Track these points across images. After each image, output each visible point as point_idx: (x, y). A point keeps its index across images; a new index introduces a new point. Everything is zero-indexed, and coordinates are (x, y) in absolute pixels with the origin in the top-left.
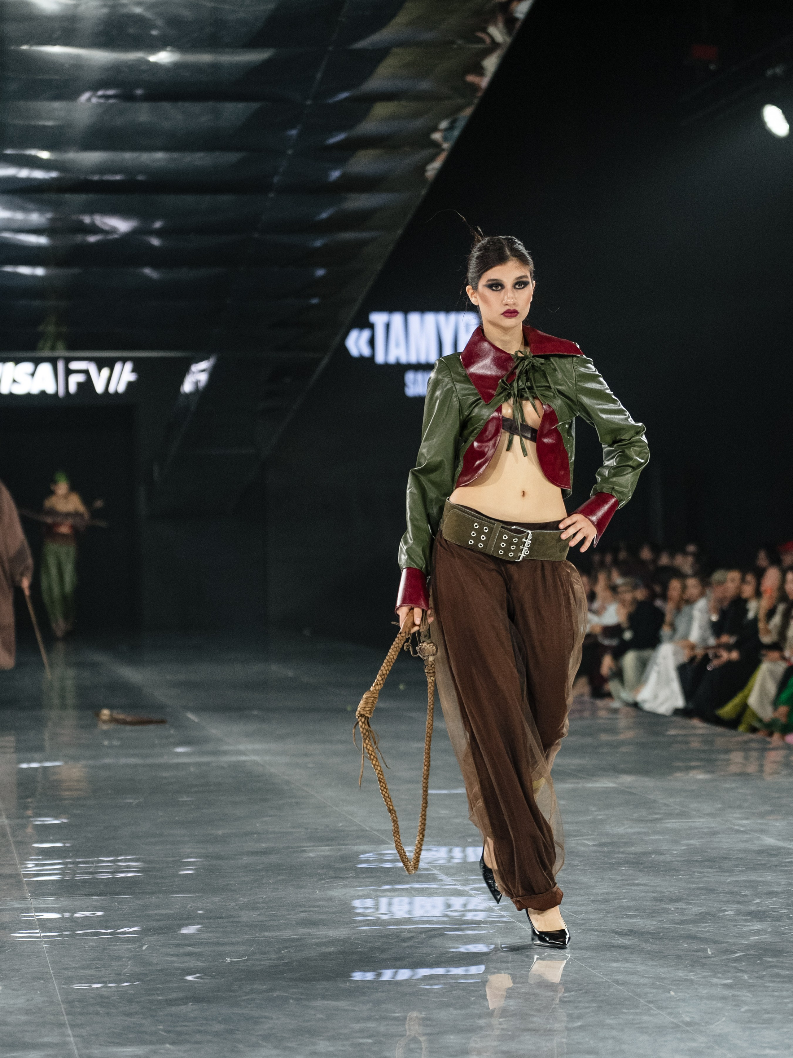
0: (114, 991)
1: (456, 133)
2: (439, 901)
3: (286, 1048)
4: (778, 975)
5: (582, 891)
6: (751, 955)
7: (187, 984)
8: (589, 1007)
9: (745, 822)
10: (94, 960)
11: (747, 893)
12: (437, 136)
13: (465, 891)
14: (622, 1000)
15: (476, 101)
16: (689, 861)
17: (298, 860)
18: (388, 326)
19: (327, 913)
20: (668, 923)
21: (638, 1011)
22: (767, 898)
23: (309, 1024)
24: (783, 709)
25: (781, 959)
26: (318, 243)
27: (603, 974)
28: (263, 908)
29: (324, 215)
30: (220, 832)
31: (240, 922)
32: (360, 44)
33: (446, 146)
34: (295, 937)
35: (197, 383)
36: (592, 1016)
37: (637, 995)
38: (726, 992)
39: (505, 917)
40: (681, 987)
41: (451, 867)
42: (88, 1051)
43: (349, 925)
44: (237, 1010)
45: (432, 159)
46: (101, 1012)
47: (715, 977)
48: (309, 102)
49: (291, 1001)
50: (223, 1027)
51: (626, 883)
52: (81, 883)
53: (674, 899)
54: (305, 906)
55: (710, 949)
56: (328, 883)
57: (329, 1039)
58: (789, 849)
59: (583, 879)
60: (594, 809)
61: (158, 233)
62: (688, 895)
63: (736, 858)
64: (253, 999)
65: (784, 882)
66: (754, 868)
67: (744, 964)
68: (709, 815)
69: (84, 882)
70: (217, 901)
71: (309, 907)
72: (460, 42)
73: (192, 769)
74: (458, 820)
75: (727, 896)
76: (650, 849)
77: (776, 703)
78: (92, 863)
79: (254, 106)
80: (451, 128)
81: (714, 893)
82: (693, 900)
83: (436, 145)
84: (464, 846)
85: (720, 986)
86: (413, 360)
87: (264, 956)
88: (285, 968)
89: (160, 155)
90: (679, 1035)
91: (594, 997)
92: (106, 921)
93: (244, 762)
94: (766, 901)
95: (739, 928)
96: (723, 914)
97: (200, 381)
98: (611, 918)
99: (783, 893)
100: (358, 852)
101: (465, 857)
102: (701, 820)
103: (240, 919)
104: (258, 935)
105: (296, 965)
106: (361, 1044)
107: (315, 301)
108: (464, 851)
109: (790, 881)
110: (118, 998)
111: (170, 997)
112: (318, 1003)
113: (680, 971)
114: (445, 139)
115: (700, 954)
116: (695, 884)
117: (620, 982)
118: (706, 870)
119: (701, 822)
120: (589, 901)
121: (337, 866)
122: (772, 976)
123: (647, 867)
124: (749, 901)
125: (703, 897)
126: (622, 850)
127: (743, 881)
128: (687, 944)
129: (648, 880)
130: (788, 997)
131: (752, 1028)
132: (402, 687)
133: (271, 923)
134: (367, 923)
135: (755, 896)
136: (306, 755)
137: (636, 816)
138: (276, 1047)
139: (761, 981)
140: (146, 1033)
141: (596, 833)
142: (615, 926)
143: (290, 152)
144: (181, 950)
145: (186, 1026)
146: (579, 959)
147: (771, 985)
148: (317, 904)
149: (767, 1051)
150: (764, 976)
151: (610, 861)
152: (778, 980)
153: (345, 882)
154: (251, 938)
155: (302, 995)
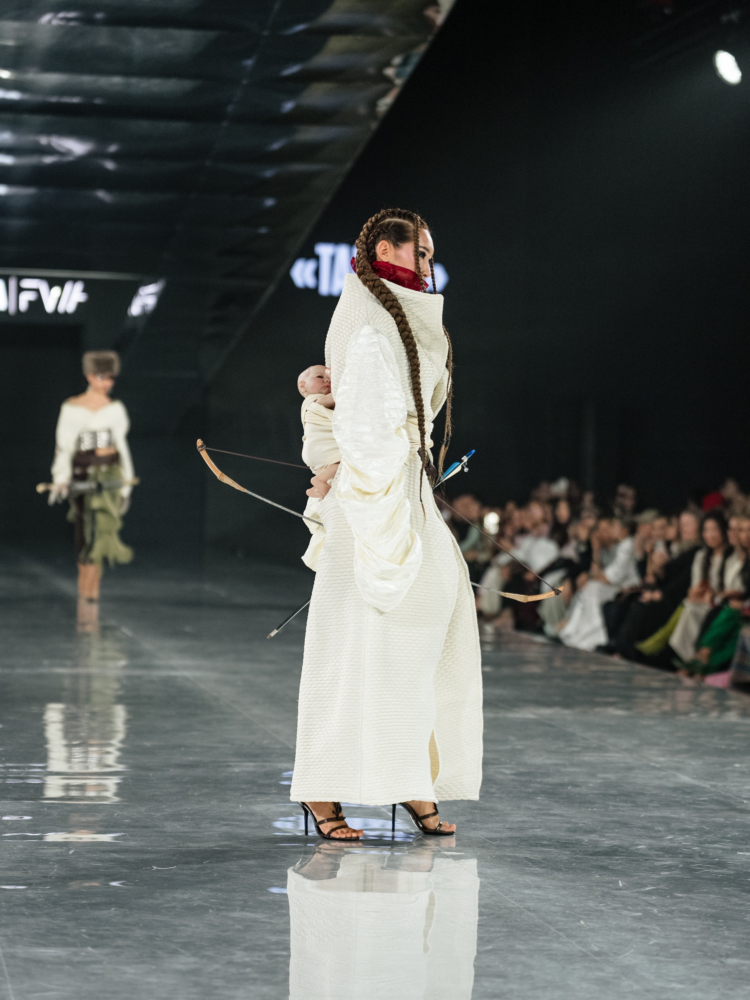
0: (40, 894)
1: (409, 69)
3: (203, 957)
4: (687, 911)
5: (498, 818)
6: (661, 889)
7: (112, 890)
8: (500, 932)
9: (662, 759)
10: (22, 862)
11: (660, 828)
12: (390, 72)
14: (532, 927)
15: (430, 38)
16: (604, 795)
17: (224, 774)
19: (250, 827)
20: (581, 853)
21: (548, 938)
22: (681, 835)
23: (228, 933)
24: (705, 651)
25: (691, 895)
26: (269, 174)
27: (515, 900)
28: (187, 819)
29: (276, 146)
31: (165, 832)
33: (399, 82)
34: (217, 848)
35: (144, 307)
36: (502, 940)
37: (547, 923)
38: (635, 925)
40: (591, 917)
42: (12, 950)
43: (270, 841)
44: (158, 917)
45: (384, 94)
46: (26, 913)
47: (626, 910)
48: (266, 33)
49: (211, 911)
50: (144, 932)
51: (541, 812)
52: (13, 787)
53: (588, 831)
54: (227, 820)
55: (622, 882)
56: (251, 798)
57: (245, 949)
58: (704, 788)
59: (500, 806)
60: (513, 738)
61: (113, 157)
62: (601, 827)
63: (650, 794)
64: (174, 907)
65: (697, 820)
66: (668, 804)
67: (654, 898)
68: (626, 750)
69: (15, 786)
70: (143, 810)
71: (233, 820)
75: (640, 831)
76: (566, 780)
77: (698, 645)
78: (24, 768)
79: (212, 34)
80: (404, 63)
81: (627, 827)
82: (606, 833)
83: (388, 81)
85: (630, 919)
87: (186, 866)
88: (206, 879)
89: (117, 80)
90: (587, 964)
91: (505, 922)
92: (35, 825)
93: (175, 677)
94: (678, 837)
95: (650, 863)
96: (635, 848)
97: (147, 305)
98: (525, 846)
99: (696, 831)
100: (281, 769)
102: (618, 755)
103: (165, 829)
104: (181, 845)
105: (217, 876)
106: (277, 956)
107: (263, 230)
109: (703, 819)
110: (44, 900)
111: (93, 901)
112: (237, 914)
113: (591, 902)
114: (398, 75)
115: (611, 885)
116: (609, 816)
117: (532, 909)
118: (621, 804)
119: (615, 757)
120: (504, 828)
121: (261, 781)
122: (680, 911)
123: (563, 798)
124: (662, 837)
125: (617, 830)
126: (539, 780)
127: (657, 816)
128: (599, 875)
129: (563, 811)
130: (696, 933)
131: (659, 962)
133: (195, 835)
134: (287, 838)
135: (668, 832)
136: (235, 673)
137: (554, 747)
138: (194, 955)
139: (669, 915)
140: (67, 935)
141: (514, 763)
142: (529, 854)
143: (245, 82)
144: (107, 856)
145: (107, 930)
146: (493, 884)
147: (680, 920)
148: (240, 818)
149: (674, 985)
150: (673, 911)
151: (527, 790)
152: (687, 916)
153: (268, 798)
154: (175, 847)
155: (221, 905)
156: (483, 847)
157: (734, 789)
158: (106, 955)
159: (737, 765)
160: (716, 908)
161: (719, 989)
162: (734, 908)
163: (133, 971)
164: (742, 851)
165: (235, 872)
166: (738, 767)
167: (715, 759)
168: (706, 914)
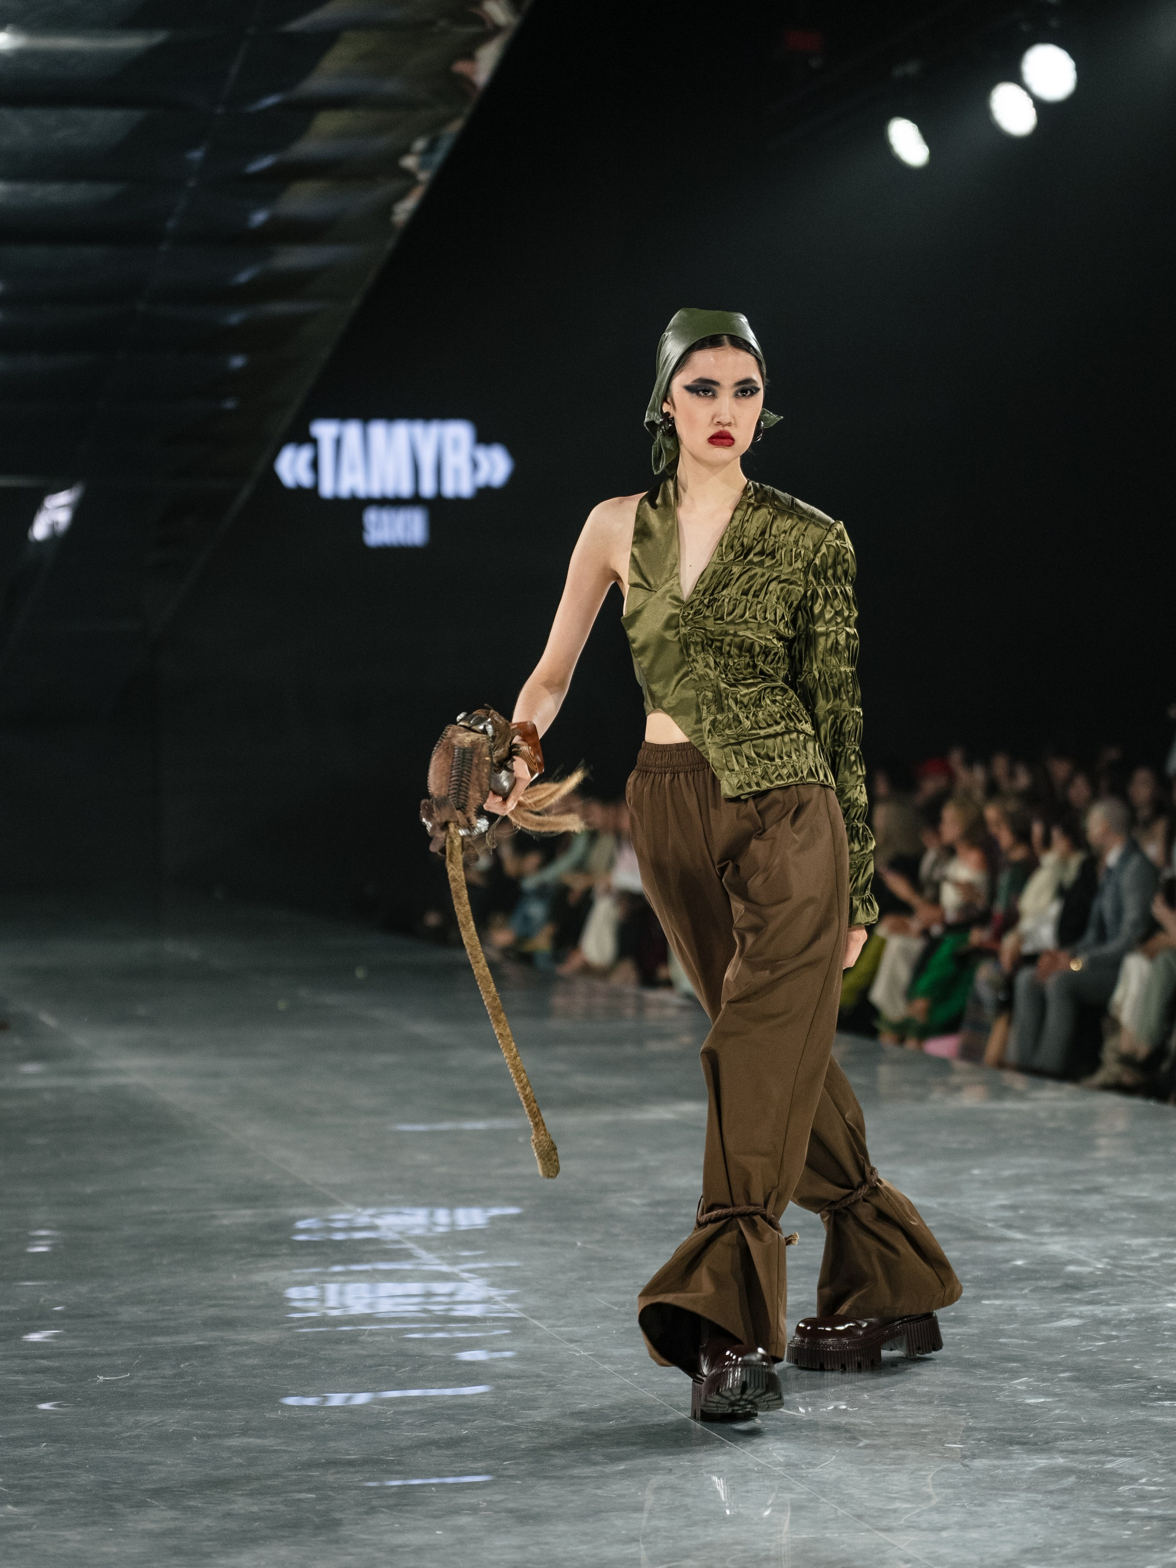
1: (439, 157)
2: (415, 1288)
3: (187, 1509)
4: (912, 1394)
5: (626, 1272)
7: (40, 1416)
12: (410, 162)
13: (454, 1273)
15: (467, 110)
17: (207, 1229)
18: (338, 443)
19: (249, 1307)
21: (707, 1447)
23: (222, 1471)
24: (920, 1005)
26: (235, 318)
27: (657, 1394)
28: (153, 1301)
29: (243, 277)
30: (89, 1190)
31: (119, 1322)
32: (296, 26)
33: (424, 176)
34: (201, 1343)
35: (53, 526)
38: (837, 1419)
39: (512, 1312)
41: (433, 1239)
43: (282, 1326)
44: (115, 1453)
45: (402, 196)
49: (195, 1439)
50: (93, 1477)
54: (215, 1298)
56: (250, 1263)
57: (251, 1494)
58: (930, 1208)
59: (627, 1254)
60: (643, 1151)
64: (138, 1436)
70: (84, 1291)
72: (442, 23)
73: (47, 1097)
74: (443, 1170)
77: (910, 995)
79: (137, 115)
80: (431, 149)
83: (409, 176)
84: (452, 1207)
86: (376, 490)
87: (154, 1372)
88: (186, 1390)
90: (768, 1483)
91: (644, 1427)
93: (126, 1086)
97: (57, 523)
100: (294, 1217)
101: (453, 1224)
103: (119, 1318)
104: (145, 1341)
105: (203, 1385)
106: (299, 1500)
107: (230, 404)
108: (451, 1215)
111: (13, 1435)
112: (235, 1442)
114: (423, 166)
121: (264, 1237)
122: (903, 1394)
125: (803, 1280)
126: (684, 1211)
131: (874, 1471)
132: (360, 974)
133: (165, 1323)
134: (307, 1321)
136: (216, 1075)
138: (172, 1508)
139: (887, 1402)
141: (646, 1187)
143: (191, 184)
144: (31, 1365)
145: (36, 1478)
146: (622, 1373)
147: (902, 1407)
148: (234, 1294)
149: (897, 1505)
150: (891, 1396)
151: (667, 1228)
152: (913, 1400)
153: (276, 1262)
154: (135, 1345)
155: (211, 1428)
156: (604, 1317)
157: (973, 1207)
158: (35, 1515)
159: (976, 1172)
160: (954, 1386)
161: (963, 1506)
162: (981, 1384)
163: (79, 1537)
164: (988, 1298)
165: (230, 1377)
166: (976, 1175)
167: (942, 1164)
168: (941, 1396)
